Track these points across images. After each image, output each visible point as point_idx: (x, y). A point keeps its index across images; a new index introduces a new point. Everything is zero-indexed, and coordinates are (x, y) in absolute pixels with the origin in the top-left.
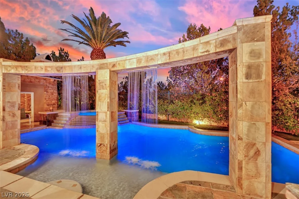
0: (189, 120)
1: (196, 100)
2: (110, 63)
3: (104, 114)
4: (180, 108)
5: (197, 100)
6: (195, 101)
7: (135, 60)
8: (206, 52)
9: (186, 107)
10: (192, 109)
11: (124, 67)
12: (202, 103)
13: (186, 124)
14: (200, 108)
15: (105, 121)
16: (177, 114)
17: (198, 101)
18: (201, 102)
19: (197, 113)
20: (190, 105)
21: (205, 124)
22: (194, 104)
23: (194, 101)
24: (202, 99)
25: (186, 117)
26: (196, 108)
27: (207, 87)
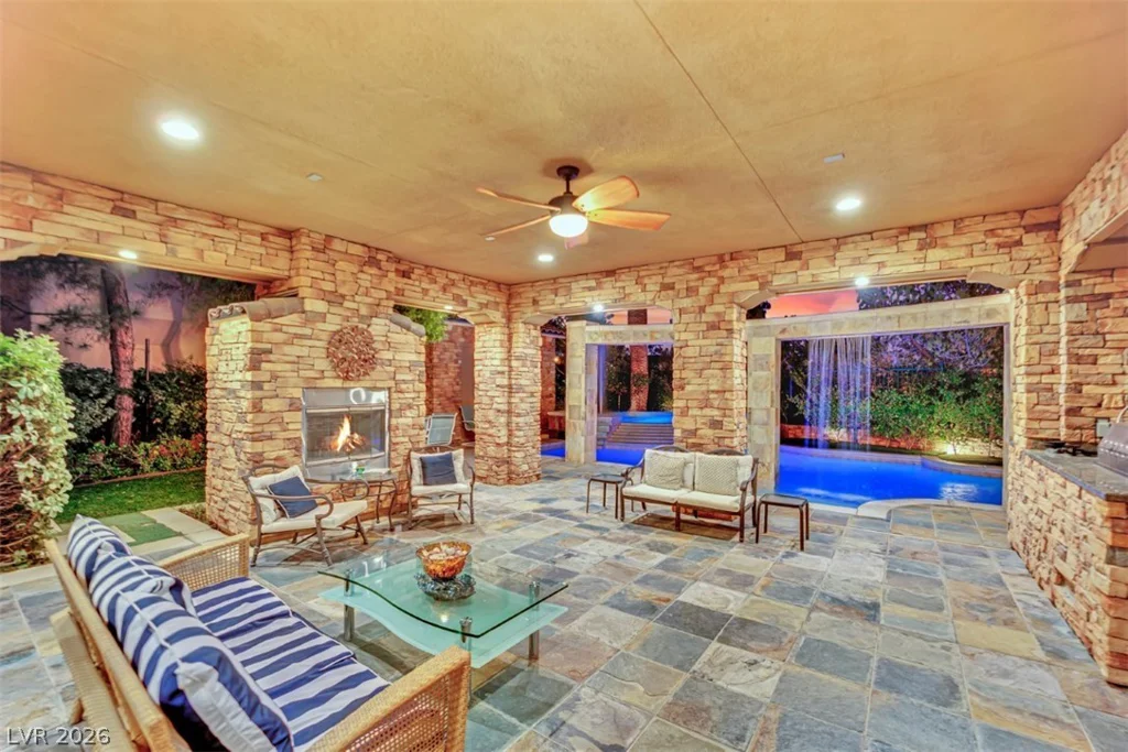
0: (923, 444)
1: (946, 387)
2: (776, 326)
3: (765, 412)
4: (896, 409)
5: (950, 387)
6: (941, 392)
7: (829, 323)
8: (965, 322)
9: (914, 407)
10: (932, 413)
11: (805, 333)
12: (965, 397)
13: (916, 451)
14: (958, 410)
15: (766, 424)
16: (887, 425)
17: (952, 393)
18: (960, 393)
19: (949, 423)
20: (926, 402)
21: (973, 454)
22: (940, 400)
23: (938, 391)
24: (966, 385)
25: (914, 433)
26: (947, 410)
27: (980, 355)
